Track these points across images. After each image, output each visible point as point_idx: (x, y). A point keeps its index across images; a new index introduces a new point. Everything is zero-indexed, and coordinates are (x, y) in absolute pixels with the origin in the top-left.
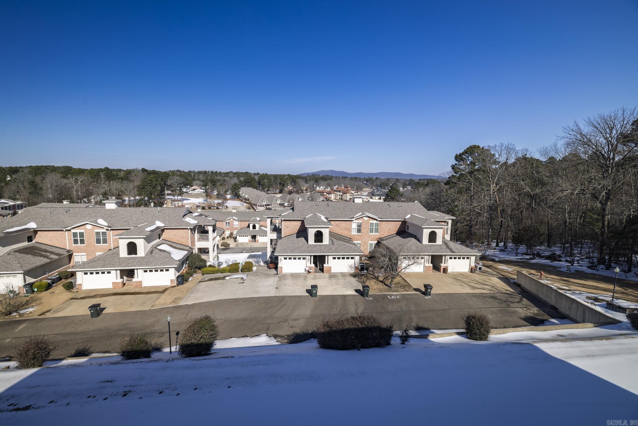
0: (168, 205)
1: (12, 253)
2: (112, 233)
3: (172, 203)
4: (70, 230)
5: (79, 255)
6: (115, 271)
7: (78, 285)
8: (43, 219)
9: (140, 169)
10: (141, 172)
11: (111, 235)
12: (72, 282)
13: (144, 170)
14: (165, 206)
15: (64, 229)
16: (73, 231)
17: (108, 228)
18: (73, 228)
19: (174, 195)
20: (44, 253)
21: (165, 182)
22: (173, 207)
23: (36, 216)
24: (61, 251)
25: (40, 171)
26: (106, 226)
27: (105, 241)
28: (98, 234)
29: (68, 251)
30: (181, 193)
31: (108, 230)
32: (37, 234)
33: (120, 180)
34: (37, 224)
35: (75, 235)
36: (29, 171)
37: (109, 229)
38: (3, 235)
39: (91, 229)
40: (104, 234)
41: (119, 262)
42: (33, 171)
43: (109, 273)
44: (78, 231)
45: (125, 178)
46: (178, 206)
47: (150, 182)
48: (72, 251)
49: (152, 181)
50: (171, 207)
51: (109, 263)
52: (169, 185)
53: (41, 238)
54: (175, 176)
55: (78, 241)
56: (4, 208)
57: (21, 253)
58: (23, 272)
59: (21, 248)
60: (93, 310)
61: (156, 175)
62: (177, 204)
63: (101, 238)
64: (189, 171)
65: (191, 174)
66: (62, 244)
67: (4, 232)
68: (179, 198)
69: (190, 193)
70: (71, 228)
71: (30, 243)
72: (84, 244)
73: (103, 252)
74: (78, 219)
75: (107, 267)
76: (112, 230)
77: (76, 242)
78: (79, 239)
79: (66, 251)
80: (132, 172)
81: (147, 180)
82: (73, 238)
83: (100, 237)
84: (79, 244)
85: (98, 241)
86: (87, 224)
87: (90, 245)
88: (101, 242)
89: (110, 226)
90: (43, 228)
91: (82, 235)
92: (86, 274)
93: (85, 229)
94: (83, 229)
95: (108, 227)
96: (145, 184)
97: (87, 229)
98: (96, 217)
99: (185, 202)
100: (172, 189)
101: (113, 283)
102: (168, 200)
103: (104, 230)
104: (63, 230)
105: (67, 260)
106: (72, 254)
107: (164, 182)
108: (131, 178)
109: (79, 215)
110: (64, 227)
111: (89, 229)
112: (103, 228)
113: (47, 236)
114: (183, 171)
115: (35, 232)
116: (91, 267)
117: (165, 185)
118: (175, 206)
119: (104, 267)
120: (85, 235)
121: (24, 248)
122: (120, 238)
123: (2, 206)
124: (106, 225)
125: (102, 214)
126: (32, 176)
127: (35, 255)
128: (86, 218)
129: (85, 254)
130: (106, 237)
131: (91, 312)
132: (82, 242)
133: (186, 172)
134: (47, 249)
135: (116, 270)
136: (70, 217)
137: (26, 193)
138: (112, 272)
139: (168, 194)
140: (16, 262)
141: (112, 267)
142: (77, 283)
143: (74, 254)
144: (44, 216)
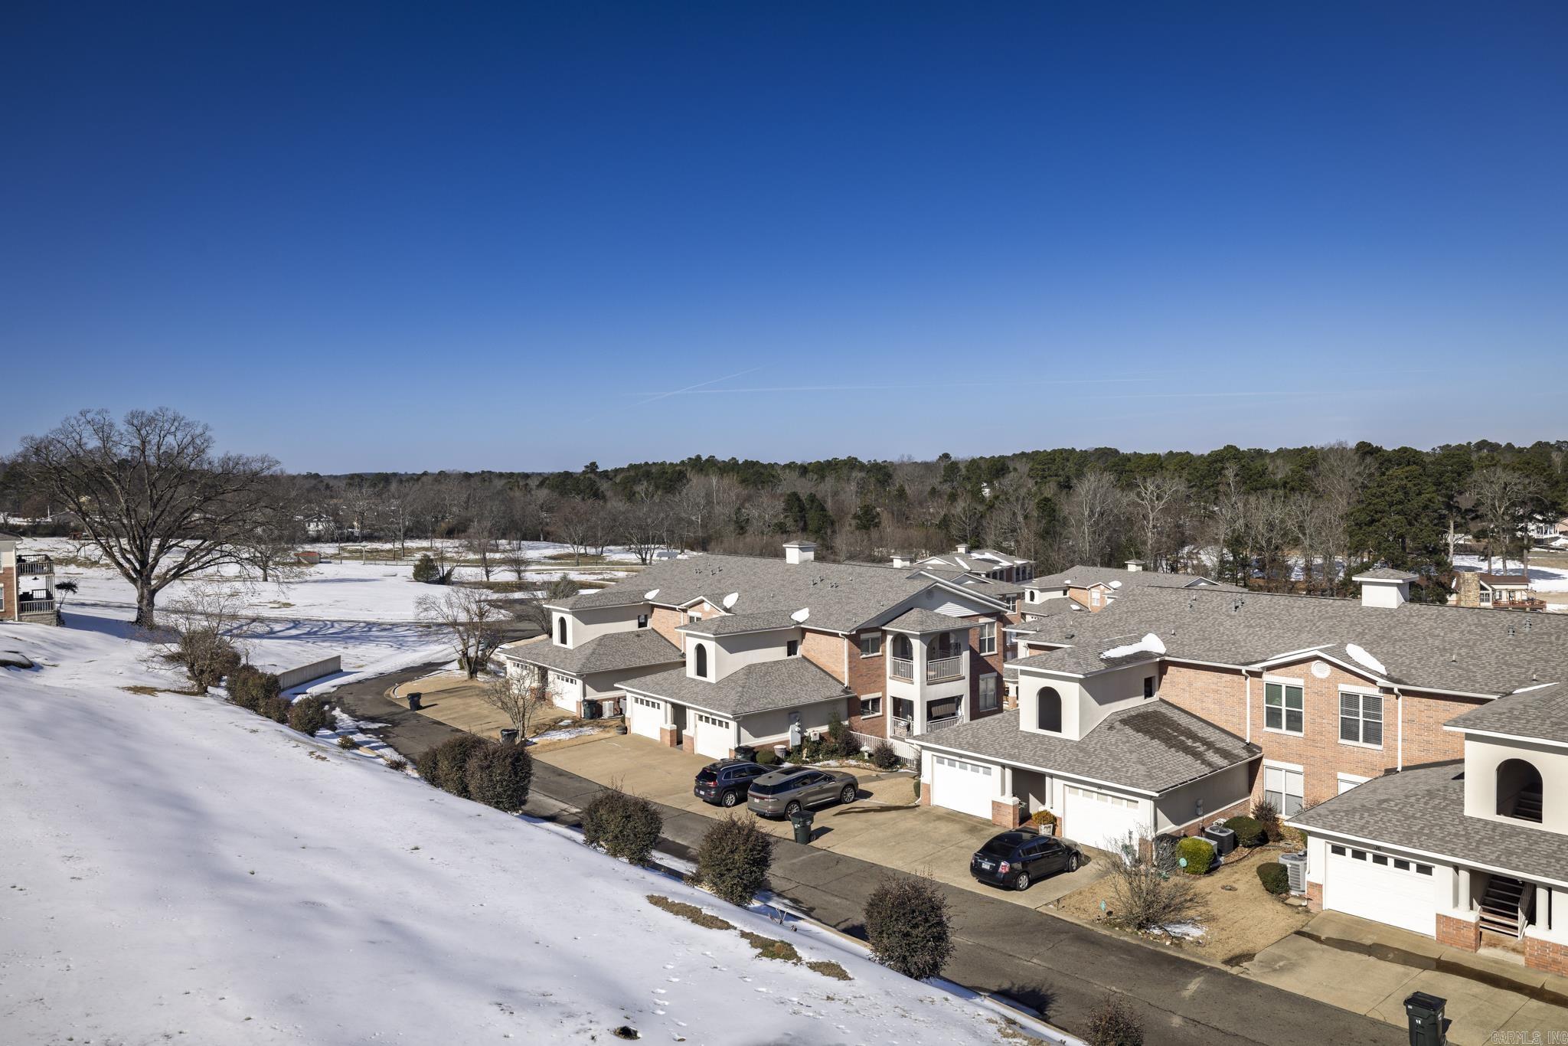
0: (1468, 595)
1: (1117, 725)
2: (1404, 707)
3: (1483, 588)
4: (1258, 675)
5: (1281, 770)
6: (1451, 870)
7: (1312, 885)
8: (1180, 627)
9: (1352, 444)
10: (1356, 458)
11: (1397, 712)
12: (1285, 868)
13: (1366, 450)
14: (1452, 599)
15: (1244, 669)
16: (1268, 678)
17: (1390, 685)
18: (1269, 669)
19: (1486, 556)
20: (1189, 742)
21: (1451, 497)
22: (1489, 605)
23: (1155, 614)
24: (1228, 744)
25: (1054, 467)
26: (1382, 676)
27: (1373, 734)
28: (1349, 699)
29: (1250, 747)
30: (1519, 549)
31: (1388, 691)
32: (1165, 674)
33: (1281, 492)
34: (1165, 642)
35: (1273, 691)
36: (1031, 470)
37: (1396, 687)
38: (1103, 666)
39: (1328, 679)
40: (1373, 703)
41: (1467, 836)
42: (1039, 467)
43: (1424, 870)
44: (1283, 679)
45: (1296, 484)
46: (1513, 603)
47: (1400, 495)
48: (1260, 749)
49: (1406, 493)
50: (1477, 604)
51: (1426, 831)
52: (1467, 511)
53: (1177, 688)
54: (1499, 470)
55: (1281, 714)
56: (991, 576)
57: (1138, 731)
58: (1157, 795)
59: (1133, 713)
60: (1424, 1019)
61: (1414, 467)
62: (1505, 595)
63: (1361, 718)
64: (1539, 444)
65: (1549, 459)
66: (1230, 718)
67: (1102, 656)
68: (1513, 565)
69: (1557, 544)
70: (1263, 668)
71: (1149, 700)
72: (1300, 730)
73: (1364, 774)
74: (1278, 636)
75: (1421, 847)
76: (1404, 693)
77: (1273, 718)
78: (1284, 708)
79: (1242, 745)
80: (1319, 456)
81: (1388, 490)
82: (1267, 703)
83: (1358, 715)
84: (1284, 730)
85: (1349, 731)
86: (1317, 658)
87: (1318, 737)
88: (1358, 733)
89: (1395, 675)
90: (1184, 657)
91: (1295, 695)
92: (1338, 850)
93: (1308, 676)
94: (1299, 677)
95: (1389, 678)
96: (1379, 508)
97: (1314, 679)
98: (1336, 634)
99: (1539, 586)
100: (1476, 526)
101: (1440, 918)
102: (1468, 575)
103: (1373, 691)
104: (1238, 672)
105: (1242, 778)
106: (1261, 759)
107: (1446, 496)
108: (1319, 484)
109: (1276, 622)
110: (1242, 661)
111: (1321, 680)
112: (1374, 682)
113: (1190, 685)
114: (1510, 446)
115: (1163, 666)
116: (1360, 830)
117: (1449, 507)
118: (1496, 602)
119: (1409, 842)
120: (1307, 700)
121: (1137, 716)
122: (1469, 737)
123: (989, 570)
124: (1382, 670)
125: (1352, 624)
126: (1036, 483)
127: (1170, 742)
128: (1304, 636)
129: (1300, 768)
130: (1379, 717)
131: (1412, 1022)
132: (1295, 722)
133: (1521, 450)
134: (1193, 728)
135: (1457, 868)
136: (1251, 626)
137: (1026, 533)
138: (1437, 869)
139: (1463, 550)
140: (1134, 756)
141: (1443, 853)
142: (1308, 878)
143: (1265, 762)
144: (1176, 615)
